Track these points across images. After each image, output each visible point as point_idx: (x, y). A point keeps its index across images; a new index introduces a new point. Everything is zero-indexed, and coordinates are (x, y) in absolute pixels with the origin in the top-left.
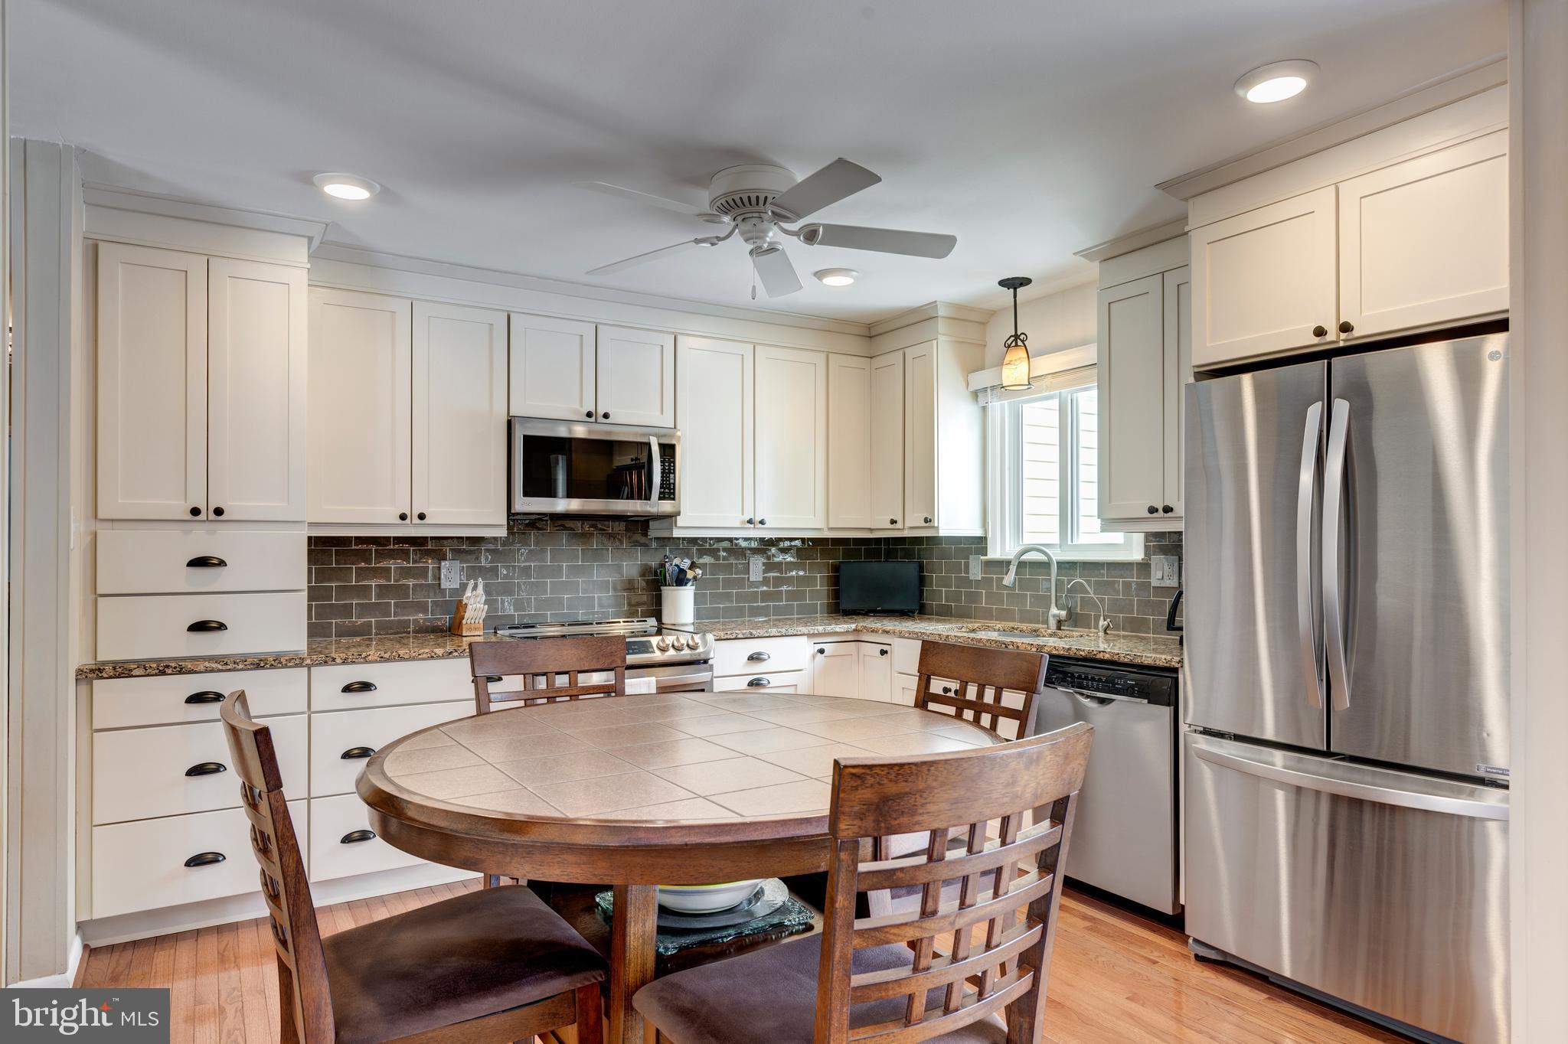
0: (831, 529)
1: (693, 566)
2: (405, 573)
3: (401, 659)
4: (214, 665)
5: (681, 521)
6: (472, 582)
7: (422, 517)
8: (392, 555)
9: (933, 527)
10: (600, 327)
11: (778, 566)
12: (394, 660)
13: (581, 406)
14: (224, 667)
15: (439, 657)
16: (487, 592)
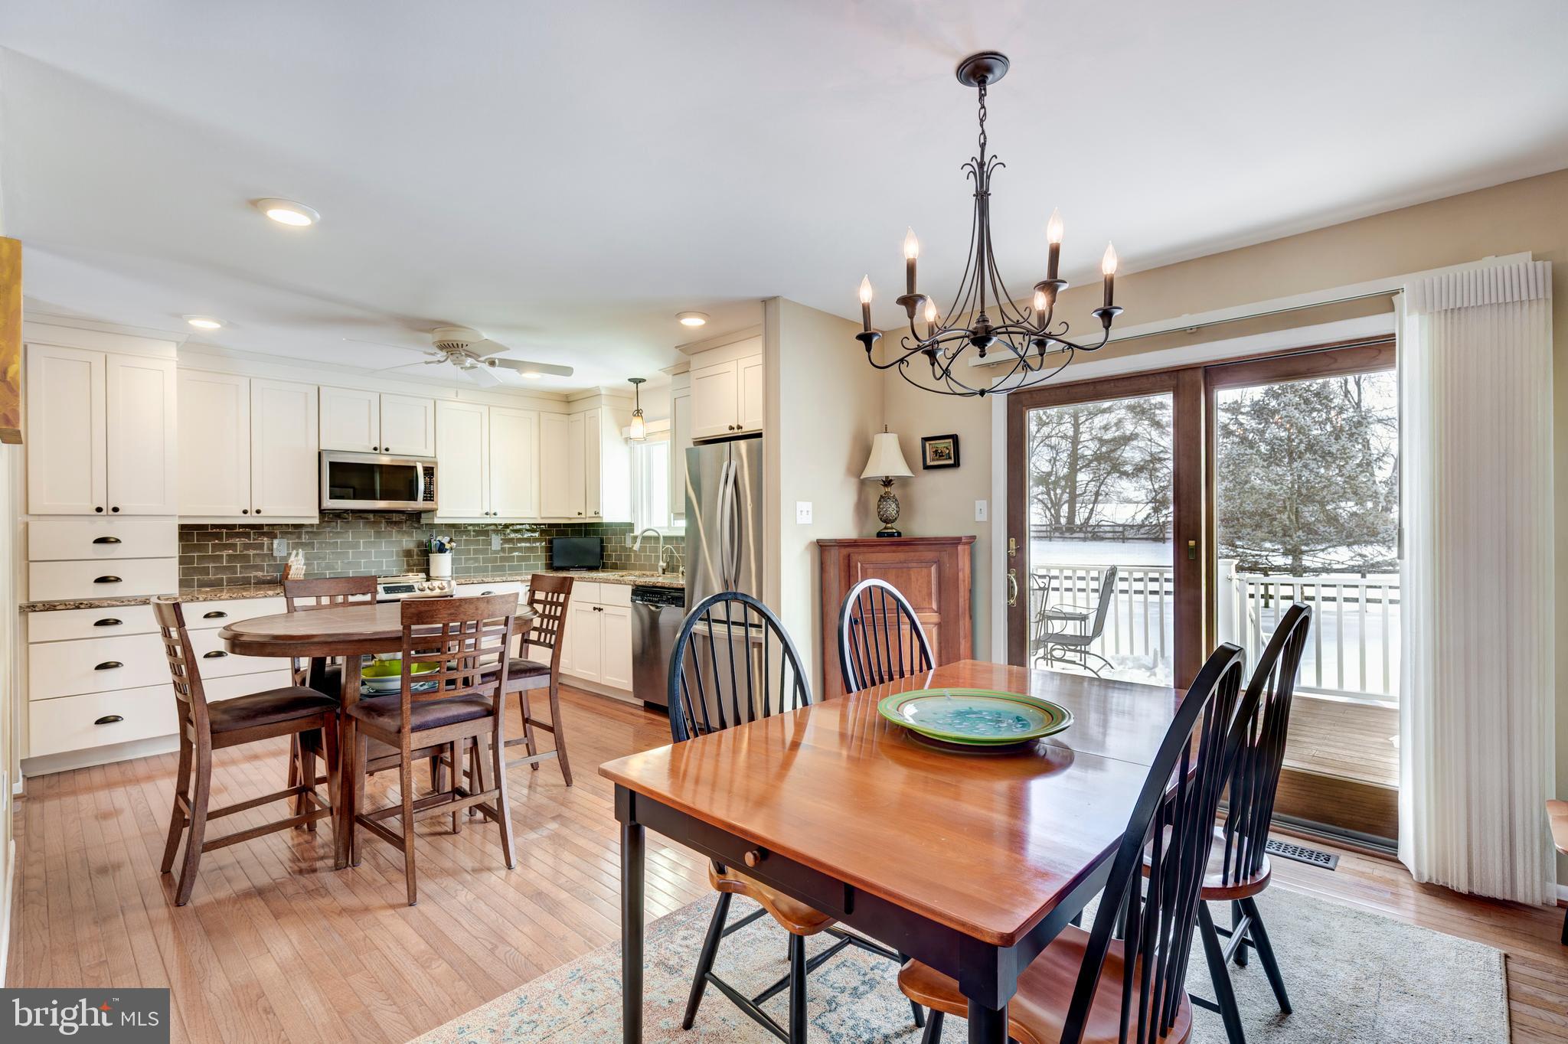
0: (542, 518)
1: (451, 541)
2: (247, 547)
3: (244, 597)
4: (114, 603)
5: (439, 513)
6: (294, 552)
7: (258, 512)
8: (239, 535)
9: (600, 517)
10: (383, 396)
11: (511, 540)
12: (240, 598)
13: (370, 443)
14: (121, 604)
15: (270, 596)
16: (307, 559)
